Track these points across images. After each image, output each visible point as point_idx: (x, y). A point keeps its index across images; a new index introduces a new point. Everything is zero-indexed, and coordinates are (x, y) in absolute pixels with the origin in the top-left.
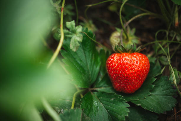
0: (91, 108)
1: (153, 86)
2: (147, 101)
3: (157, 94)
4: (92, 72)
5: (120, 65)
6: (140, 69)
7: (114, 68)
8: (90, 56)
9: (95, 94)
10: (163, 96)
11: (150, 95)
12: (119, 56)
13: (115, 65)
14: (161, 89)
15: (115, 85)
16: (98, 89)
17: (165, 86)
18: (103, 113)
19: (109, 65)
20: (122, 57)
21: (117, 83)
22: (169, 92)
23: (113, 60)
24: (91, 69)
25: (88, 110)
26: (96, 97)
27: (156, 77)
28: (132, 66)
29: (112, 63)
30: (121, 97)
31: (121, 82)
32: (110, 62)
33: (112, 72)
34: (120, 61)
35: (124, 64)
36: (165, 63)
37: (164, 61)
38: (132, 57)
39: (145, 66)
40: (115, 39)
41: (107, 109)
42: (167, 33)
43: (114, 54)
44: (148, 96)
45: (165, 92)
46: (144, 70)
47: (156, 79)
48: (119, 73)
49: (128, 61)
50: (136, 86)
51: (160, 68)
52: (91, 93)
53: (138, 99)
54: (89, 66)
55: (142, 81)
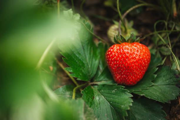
0: (92, 101)
1: (156, 76)
2: (150, 91)
3: (159, 84)
4: (91, 65)
5: (120, 55)
6: (141, 57)
7: (114, 58)
8: (89, 49)
9: (95, 88)
10: (166, 86)
11: (153, 86)
12: (118, 46)
13: (115, 55)
14: (164, 79)
15: (116, 77)
16: (99, 83)
17: (168, 75)
18: (106, 106)
19: (108, 56)
20: (121, 47)
21: (118, 74)
22: (172, 81)
23: (113, 51)
24: (90, 62)
25: (89, 102)
26: (97, 90)
27: (157, 67)
28: (133, 55)
29: (111, 53)
30: (123, 87)
31: (123, 73)
32: (110, 53)
33: (113, 63)
34: (120, 50)
35: (125, 53)
36: (165, 54)
37: (164, 51)
38: (132, 46)
39: (146, 55)
40: (113, 32)
41: (109, 102)
42: (166, 24)
43: (114, 45)
44: (151, 86)
45: (168, 82)
46: (146, 59)
47: (158, 68)
48: (119, 64)
49: (128, 50)
50: (138, 77)
51: (161, 59)
52: (91, 87)
53: (141, 90)
54: (88, 59)
55: (144, 71)
